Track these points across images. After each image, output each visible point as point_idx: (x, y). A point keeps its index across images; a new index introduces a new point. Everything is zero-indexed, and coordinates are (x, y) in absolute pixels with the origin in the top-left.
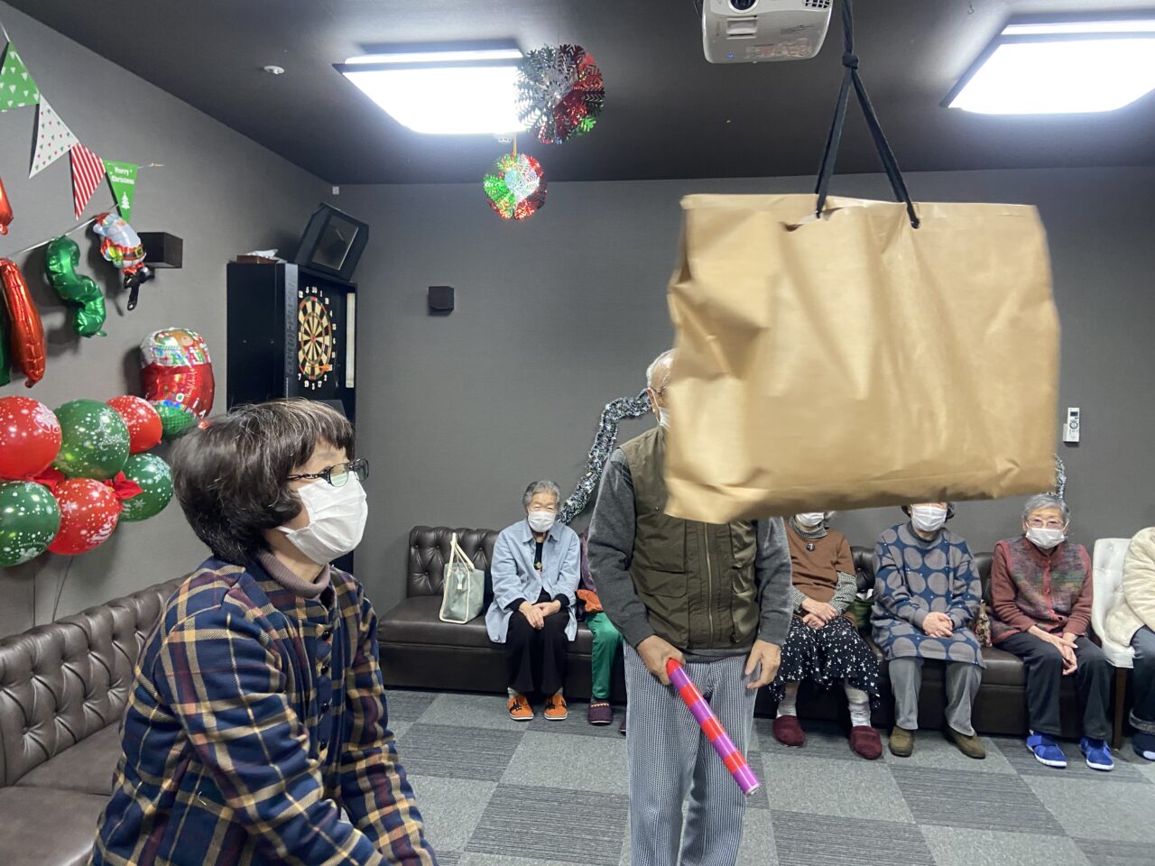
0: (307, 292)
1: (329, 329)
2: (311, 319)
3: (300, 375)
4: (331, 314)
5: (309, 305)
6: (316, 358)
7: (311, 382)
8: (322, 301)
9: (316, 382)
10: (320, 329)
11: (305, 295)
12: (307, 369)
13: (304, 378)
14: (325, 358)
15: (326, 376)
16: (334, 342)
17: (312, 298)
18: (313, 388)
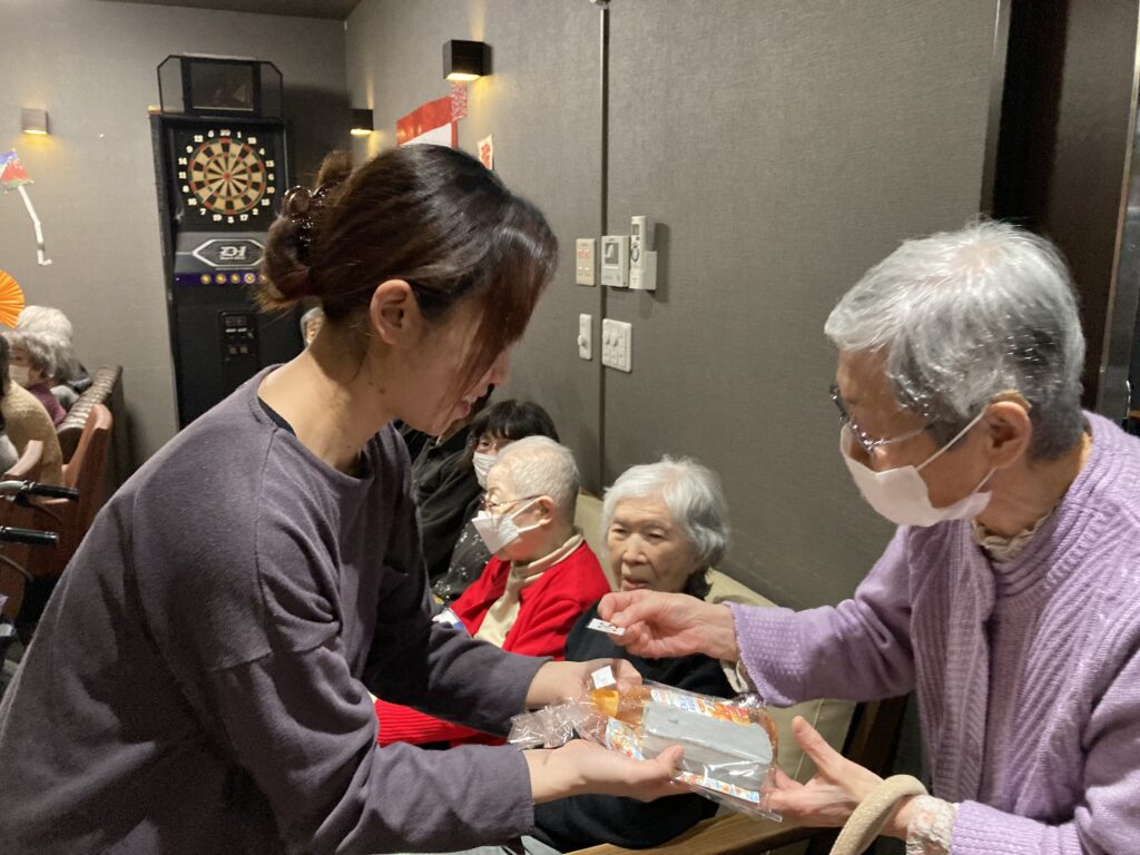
0: (211, 134)
1: (261, 166)
2: (222, 161)
3: (203, 211)
4: (262, 152)
5: (217, 148)
6: (234, 192)
7: (225, 217)
8: (244, 140)
9: (237, 217)
10: (241, 167)
11: (206, 139)
12: (220, 204)
13: (211, 213)
14: (253, 194)
15: (255, 212)
16: (271, 177)
17: (221, 141)
18: (231, 220)
